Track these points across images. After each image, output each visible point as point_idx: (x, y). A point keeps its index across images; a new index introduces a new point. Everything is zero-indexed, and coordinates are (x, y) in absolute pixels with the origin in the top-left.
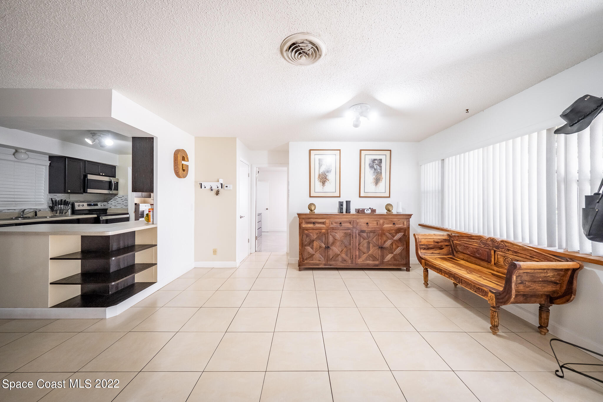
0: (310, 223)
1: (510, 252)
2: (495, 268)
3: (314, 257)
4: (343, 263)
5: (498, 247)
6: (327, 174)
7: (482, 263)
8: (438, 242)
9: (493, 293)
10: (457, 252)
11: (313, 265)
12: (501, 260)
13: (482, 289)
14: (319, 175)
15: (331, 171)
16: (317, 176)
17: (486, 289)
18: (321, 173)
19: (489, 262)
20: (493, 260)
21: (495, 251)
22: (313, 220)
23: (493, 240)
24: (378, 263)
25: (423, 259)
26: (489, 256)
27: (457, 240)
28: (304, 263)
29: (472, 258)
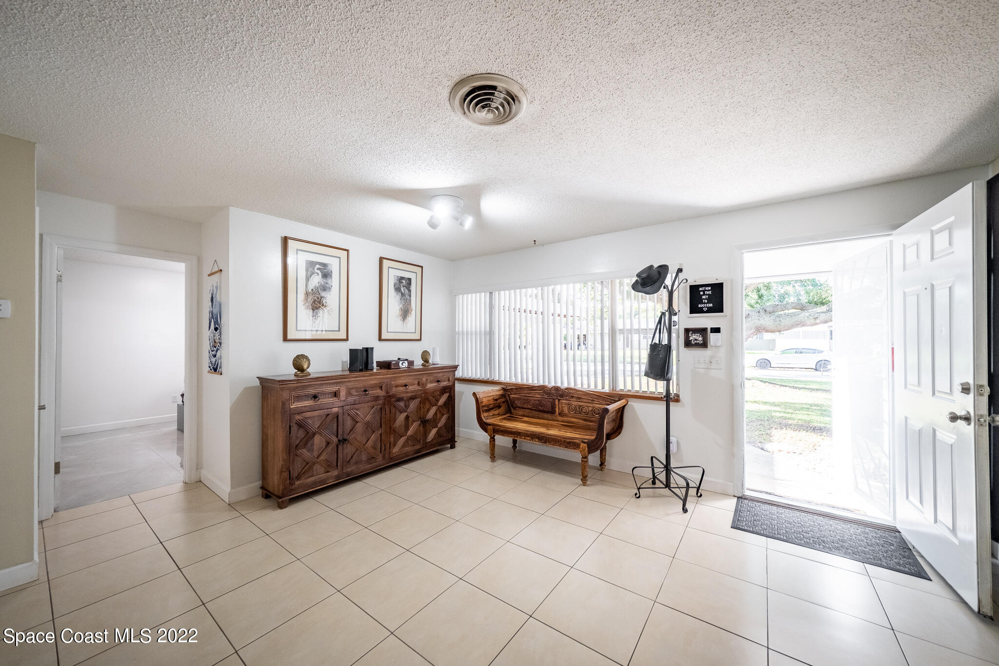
0: (307, 397)
1: (574, 399)
2: (560, 418)
3: (315, 469)
4: (370, 463)
5: (562, 396)
6: (323, 294)
7: (546, 415)
8: (496, 400)
9: (584, 443)
10: (514, 408)
11: (313, 486)
12: (566, 410)
13: (573, 442)
14: (307, 294)
15: (330, 289)
16: (301, 296)
17: (578, 441)
18: (310, 291)
19: (553, 412)
20: (557, 410)
21: (559, 400)
22: (312, 391)
23: (557, 389)
24: (420, 447)
25: (490, 425)
26: (553, 407)
27: (515, 394)
28: (293, 487)
29: (534, 412)
